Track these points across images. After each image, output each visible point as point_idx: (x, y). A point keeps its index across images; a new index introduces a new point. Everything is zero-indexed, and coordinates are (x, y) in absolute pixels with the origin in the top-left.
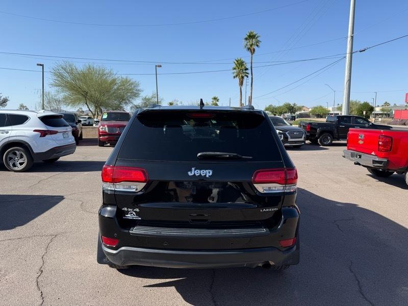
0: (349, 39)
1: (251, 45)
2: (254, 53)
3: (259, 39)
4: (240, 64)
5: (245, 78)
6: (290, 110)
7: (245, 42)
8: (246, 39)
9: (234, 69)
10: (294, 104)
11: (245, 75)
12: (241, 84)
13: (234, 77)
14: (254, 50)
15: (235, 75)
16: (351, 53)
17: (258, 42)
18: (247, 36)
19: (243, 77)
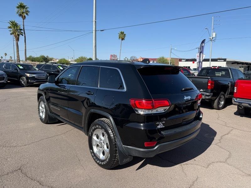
0: (94, 22)
1: (23, 13)
2: (25, 19)
3: (28, 9)
4: (14, 25)
5: (21, 36)
6: (45, 60)
7: (16, 10)
8: (18, 7)
9: (10, 27)
10: (47, 57)
11: (21, 34)
12: (18, 39)
13: (11, 34)
14: (25, 17)
15: (11, 32)
16: (96, 31)
17: (28, 11)
18: (18, 6)
19: (18, 35)
